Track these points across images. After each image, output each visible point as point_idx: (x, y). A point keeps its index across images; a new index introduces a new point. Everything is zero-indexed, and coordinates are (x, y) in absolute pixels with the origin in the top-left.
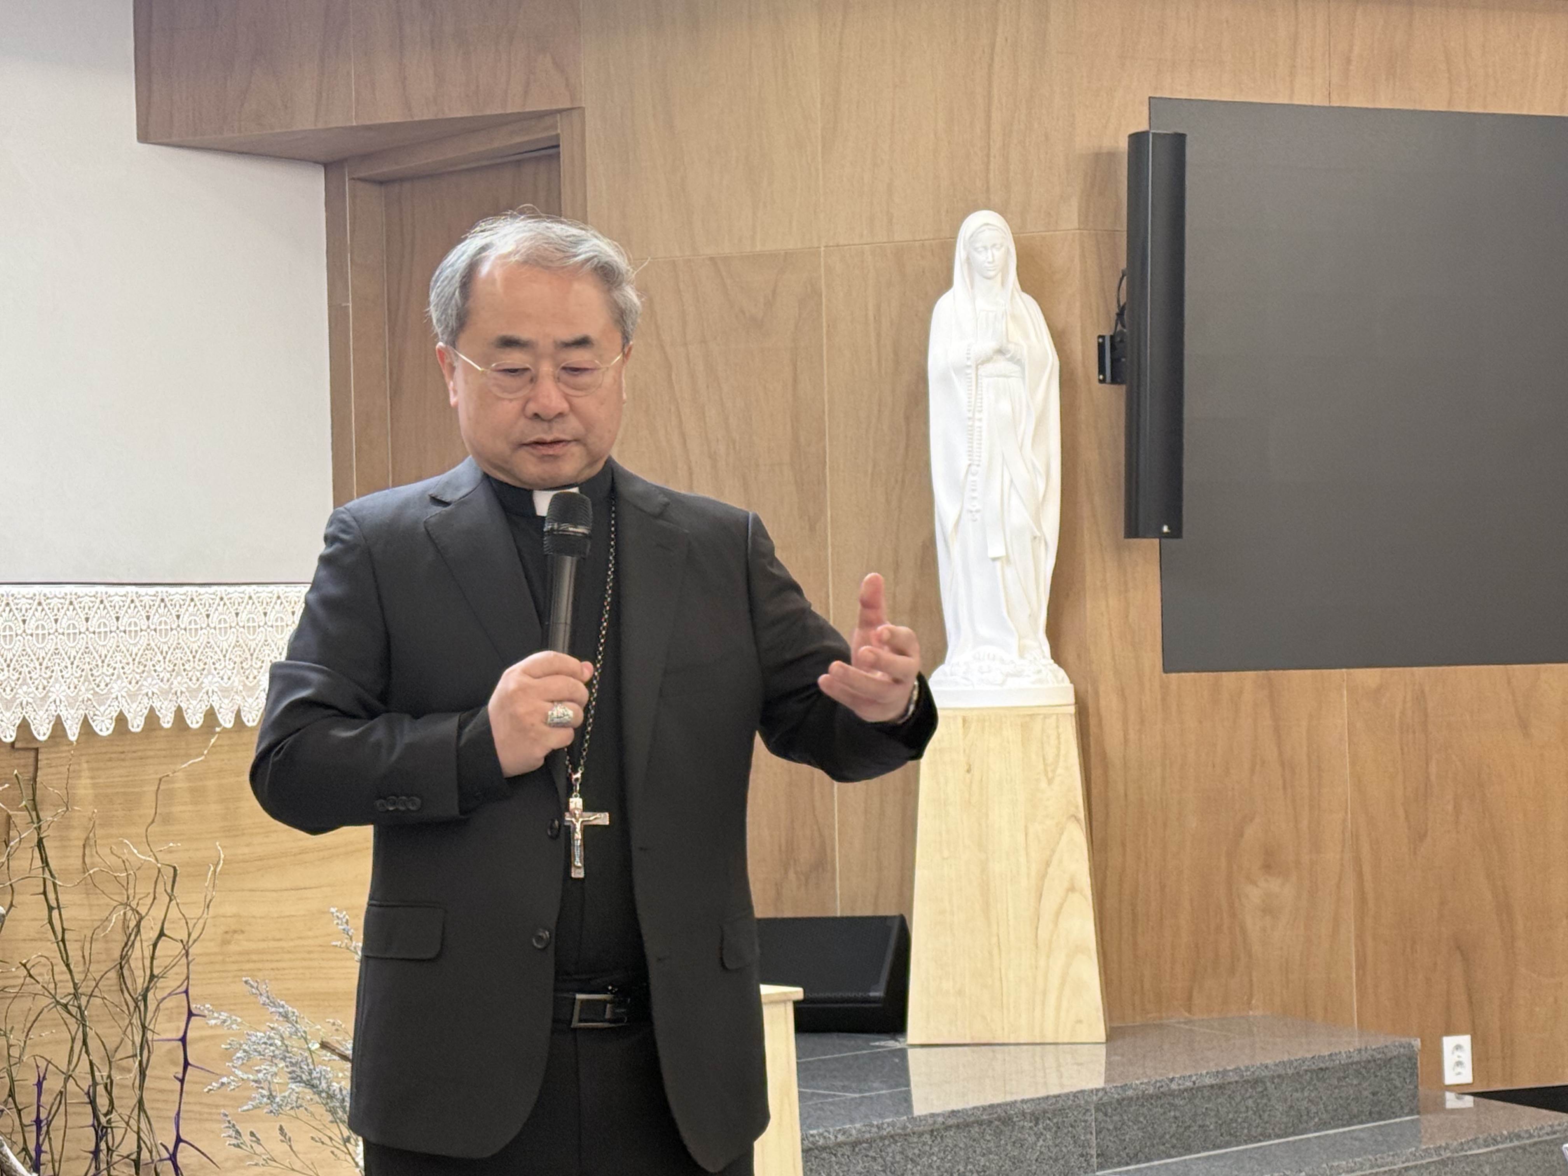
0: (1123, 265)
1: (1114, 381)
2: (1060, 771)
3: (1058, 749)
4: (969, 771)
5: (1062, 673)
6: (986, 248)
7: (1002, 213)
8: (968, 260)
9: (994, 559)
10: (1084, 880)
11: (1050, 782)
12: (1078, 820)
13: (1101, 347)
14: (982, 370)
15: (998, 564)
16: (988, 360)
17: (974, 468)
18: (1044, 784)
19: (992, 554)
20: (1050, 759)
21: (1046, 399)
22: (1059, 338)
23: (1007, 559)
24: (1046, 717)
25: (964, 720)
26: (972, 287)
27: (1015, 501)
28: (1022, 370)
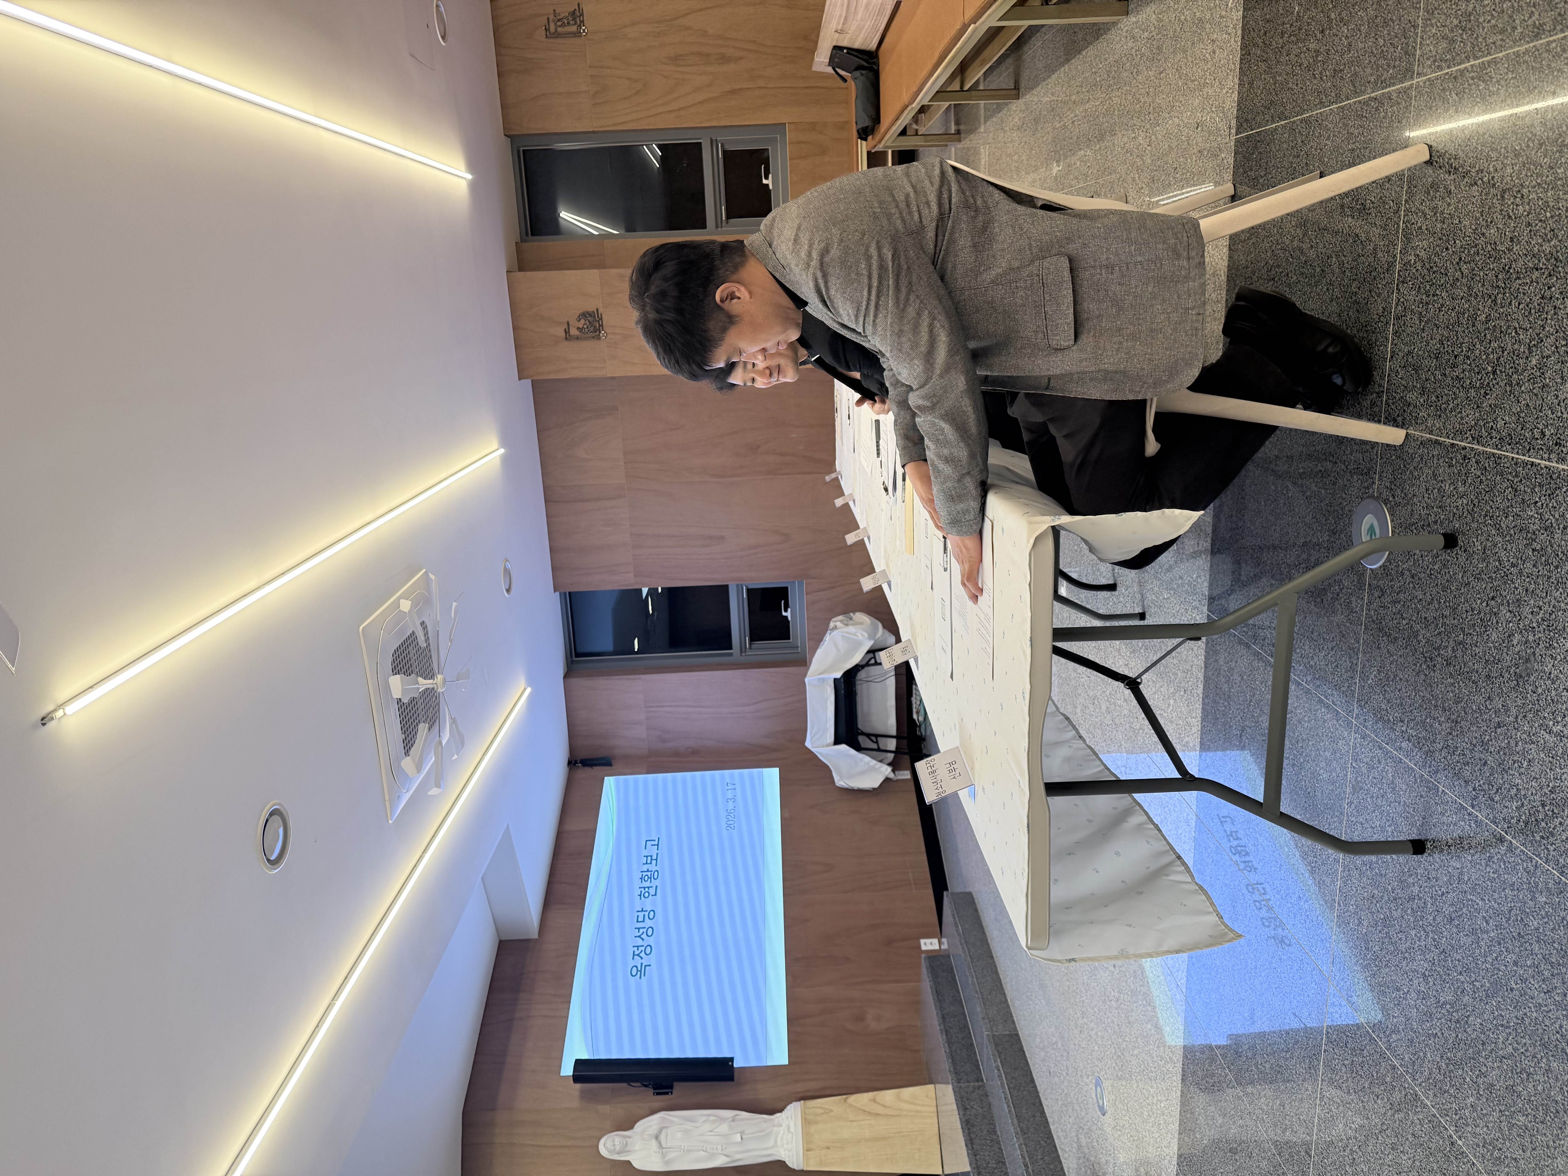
0: (625, 1085)
1: (671, 1087)
2: (827, 1107)
3: (818, 1107)
4: (829, 1148)
5: (788, 1107)
6: (614, 1145)
7: (600, 1139)
8: (618, 1153)
9: (742, 1138)
10: (871, 1095)
11: (831, 1111)
12: (846, 1098)
13: (658, 1094)
14: (664, 1146)
15: (744, 1137)
16: (660, 1144)
17: (704, 1149)
18: (832, 1114)
19: (740, 1140)
20: (822, 1111)
21: (677, 1117)
22: (653, 1112)
23: (742, 1133)
24: (805, 1113)
25: (808, 1150)
26: (629, 1151)
27: (718, 1130)
28: (665, 1127)
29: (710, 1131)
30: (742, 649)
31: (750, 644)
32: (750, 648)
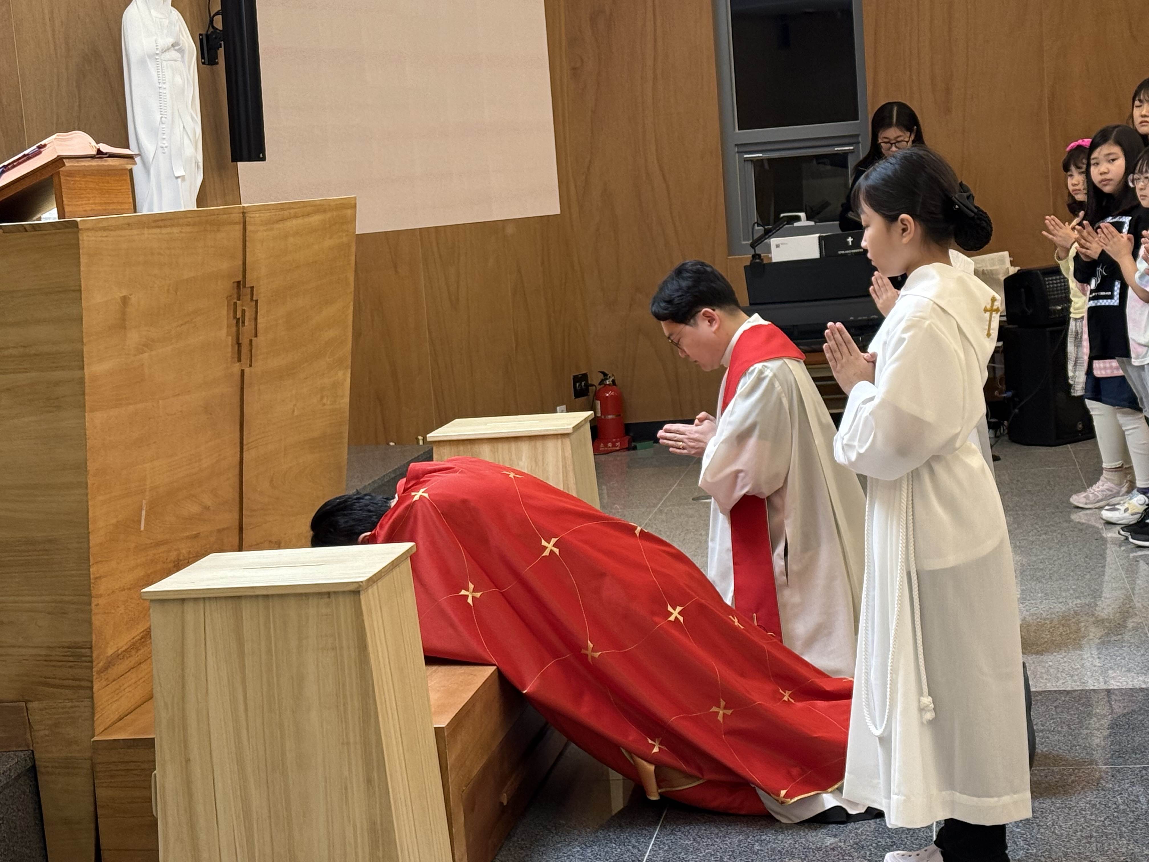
1: (209, 63)
9: (177, 178)
14: (163, 57)
15: (179, 180)
16: (168, 49)
17: (163, 120)
19: (176, 174)
23: (183, 178)
27: (186, 141)
28: (183, 57)
29: (184, 127)
30: (743, 147)
31: (751, 160)
32: (746, 160)
